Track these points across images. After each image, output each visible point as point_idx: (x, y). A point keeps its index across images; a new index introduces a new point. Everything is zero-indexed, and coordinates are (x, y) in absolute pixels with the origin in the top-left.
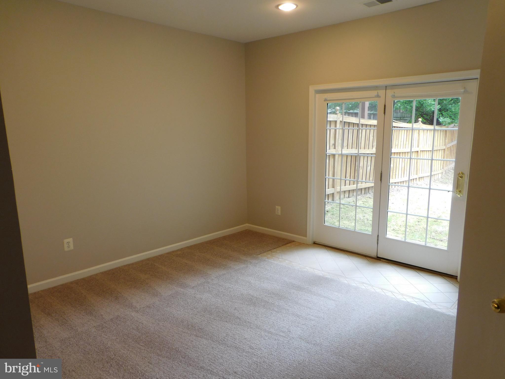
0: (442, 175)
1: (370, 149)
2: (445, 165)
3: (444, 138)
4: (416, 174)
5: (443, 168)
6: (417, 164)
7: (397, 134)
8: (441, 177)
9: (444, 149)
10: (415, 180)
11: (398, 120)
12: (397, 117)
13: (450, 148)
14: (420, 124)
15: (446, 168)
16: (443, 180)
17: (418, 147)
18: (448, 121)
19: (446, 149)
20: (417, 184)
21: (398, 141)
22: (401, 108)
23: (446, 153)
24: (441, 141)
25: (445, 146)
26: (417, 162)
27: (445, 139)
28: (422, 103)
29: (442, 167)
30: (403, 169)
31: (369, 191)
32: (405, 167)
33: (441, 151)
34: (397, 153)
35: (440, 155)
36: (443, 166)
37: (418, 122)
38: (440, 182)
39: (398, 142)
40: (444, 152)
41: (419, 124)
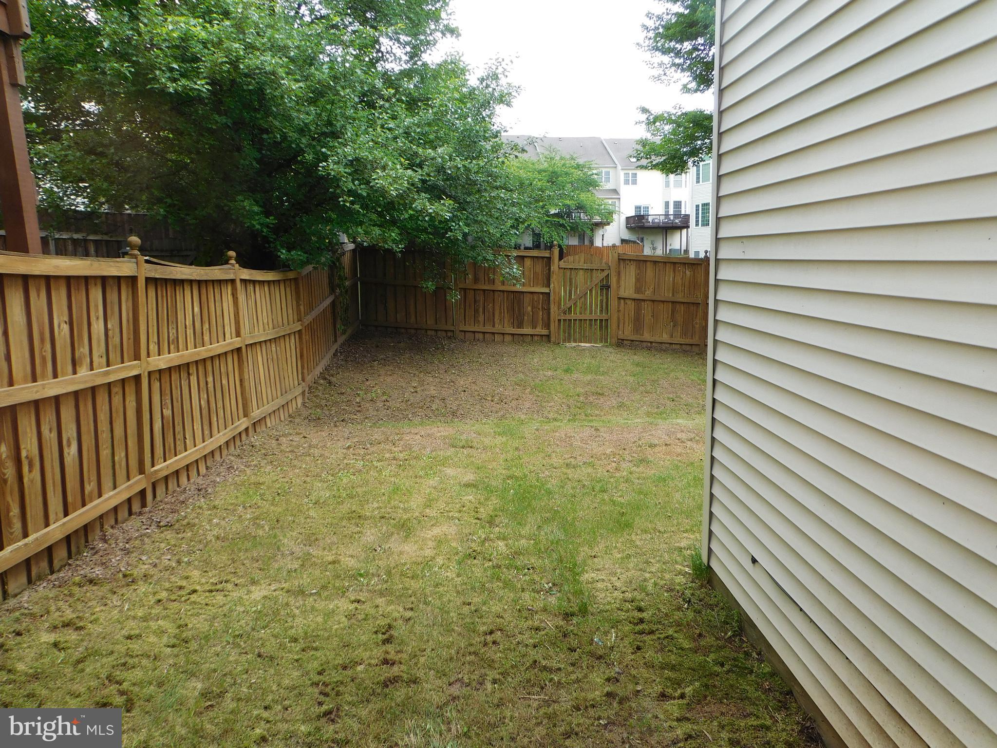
0: (303, 399)
1: (63, 375)
2: (306, 371)
3: (294, 303)
4: (245, 415)
5: (303, 380)
6: (241, 385)
7: (169, 306)
8: (304, 404)
9: (300, 331)
10: (244, 436)
11: (167, 256)
12: (162, 251)
13: (310, 327)
14: (233, 266)
15: (309, 378)
16: (310, 411)
17: (238, 334)
18: (301, 258)
19: (303, 331)
20: (253, 446)
21: (175, 327)
22: (170, 221)
23: (304, 341)
24: (290, 311)
25: (300, 322)
26: (241, 381)
27: (298, 305)
28: (226, 208)
29: (300, 376)
30: (205, 412)
31: (90, 539)
32: (211, 406)
33: (292, 337)
34: (177, 368)
35: (293, 347)
36: (303, 373)
37: (229, 260)
38: (305, 419)
39: (174, 331)
40: (300, 338)
41: (230, 269)
